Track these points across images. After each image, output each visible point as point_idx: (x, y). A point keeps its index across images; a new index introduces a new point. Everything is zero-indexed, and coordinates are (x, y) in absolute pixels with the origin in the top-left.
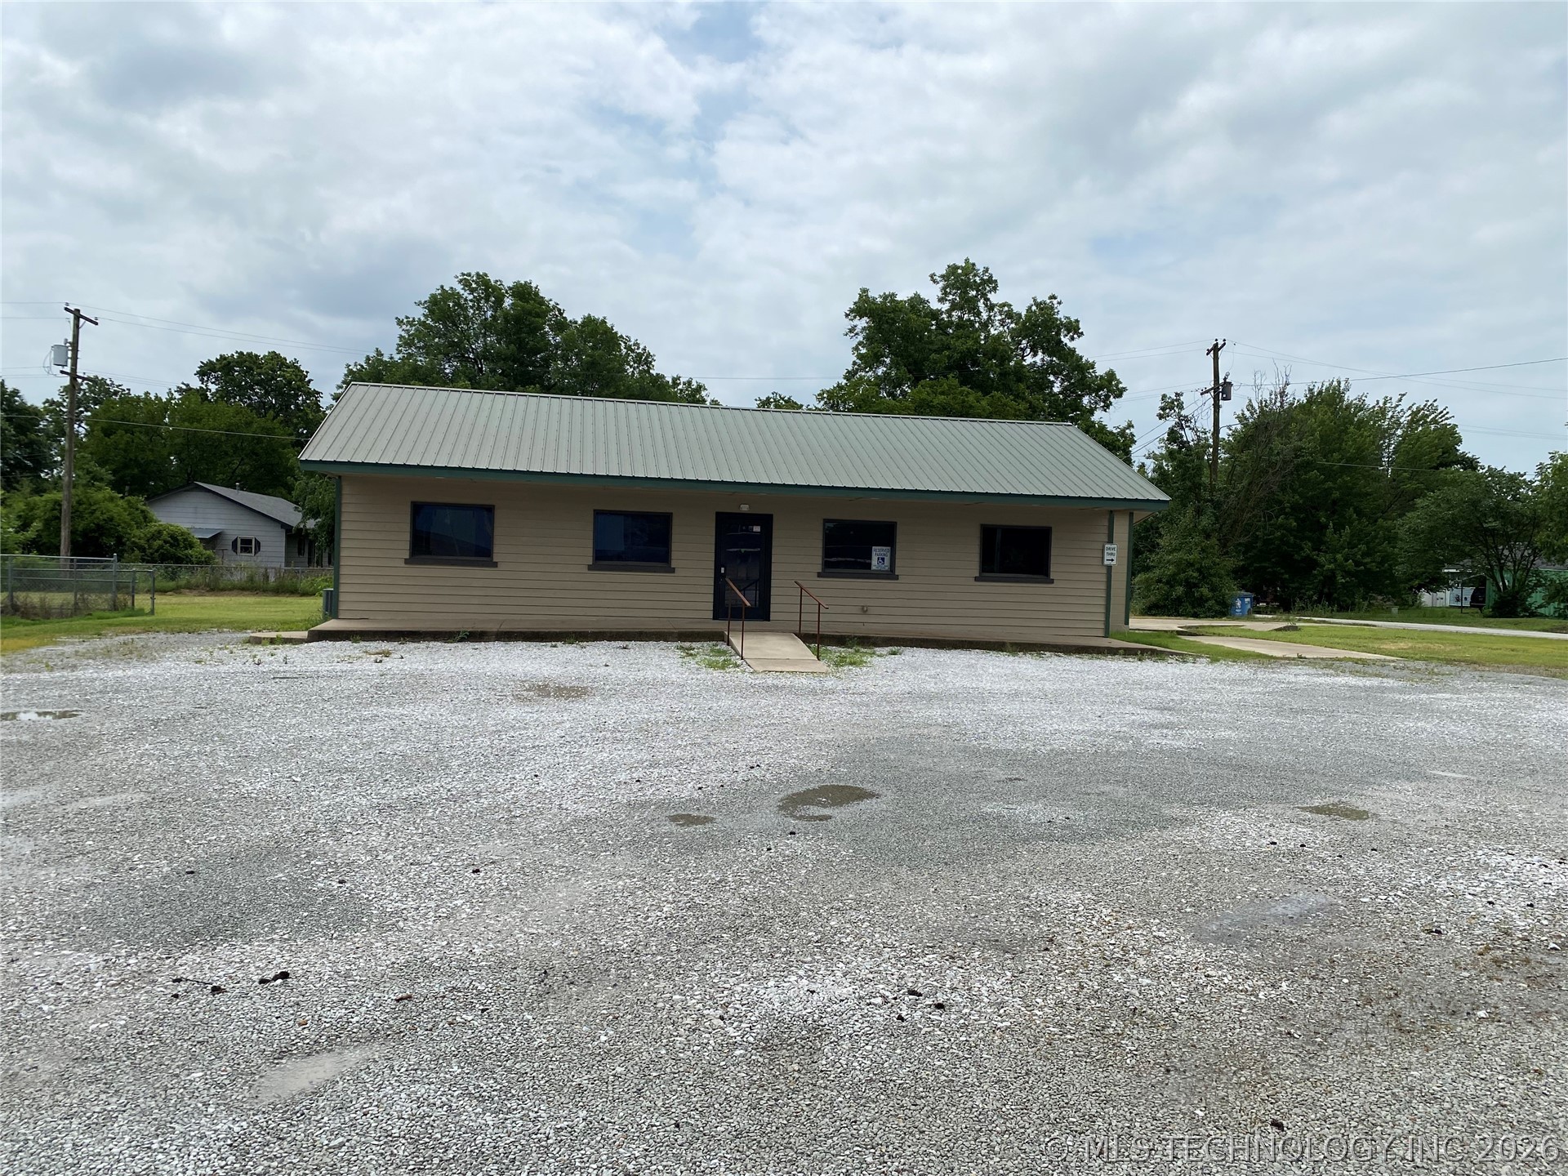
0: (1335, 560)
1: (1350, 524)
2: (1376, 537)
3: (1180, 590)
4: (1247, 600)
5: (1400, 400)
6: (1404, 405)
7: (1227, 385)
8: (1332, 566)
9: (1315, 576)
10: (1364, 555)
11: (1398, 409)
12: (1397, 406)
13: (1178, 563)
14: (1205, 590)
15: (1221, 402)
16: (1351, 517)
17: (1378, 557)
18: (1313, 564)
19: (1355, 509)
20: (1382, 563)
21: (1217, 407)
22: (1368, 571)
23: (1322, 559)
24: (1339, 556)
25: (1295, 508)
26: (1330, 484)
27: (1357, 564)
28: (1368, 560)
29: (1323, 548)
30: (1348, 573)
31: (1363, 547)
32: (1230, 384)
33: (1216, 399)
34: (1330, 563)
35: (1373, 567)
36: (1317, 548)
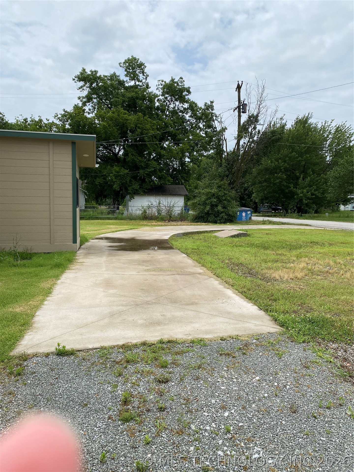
0: (303, 192)
1: (310, 176)
2: (320, 182)
3: (208, 208)
4: (249, 212)
6: (333, 125)
7: (245, 105)
8: (301, 195)
9: (295, 199)
10: (315, 190)
12: (330, 125)
13: (207, 194)
14: (220, 208)
15: (242, 114)
16: (310, 173)
17: (321, 191)
18: (293, 194)
19: (311, 170)
20: (323, 193)
21: (239, 116)
22: (317, 197)
23: (299, 191)
24: (305, 190)
25: (286, 170)
26: (300, 158)
27: (312, 194)
28: (316, 192)
29: (298, 187)
30: (308, 198)
31: (315, 187)
32: (246, 105)
33: (239, 112)
34: (301, 193)
35: (319, 195)
36: (295, 187)
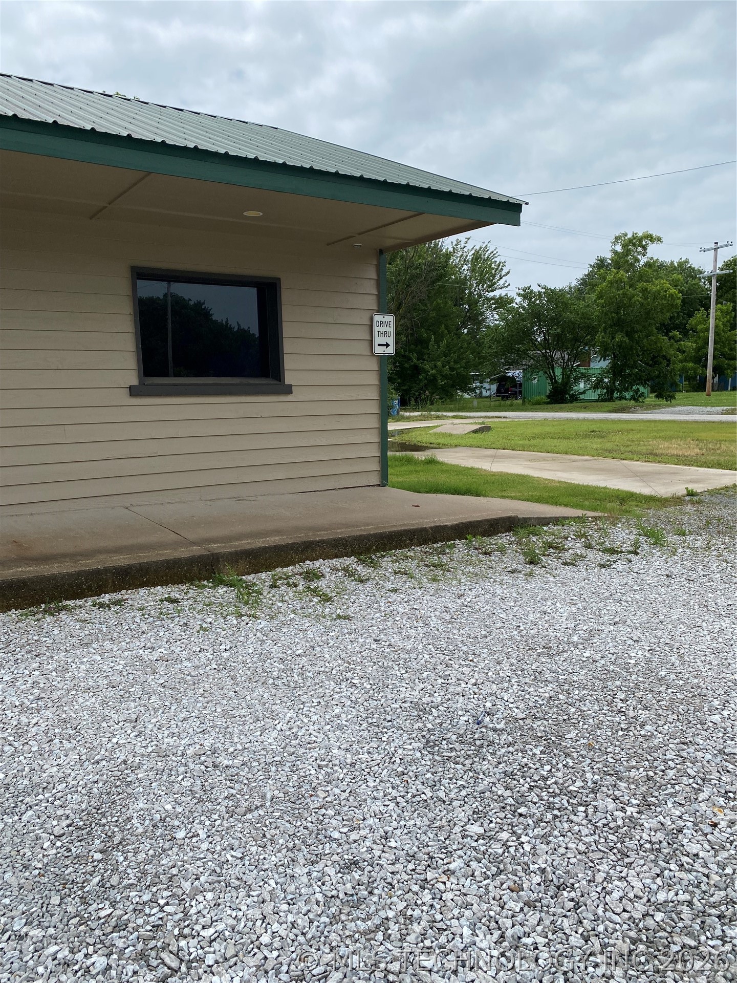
0: (435, 366)
5: (466, 242)
6: (469, 246)
8: (434, 371)
9: (421, 380)
10: (455, 362)
11: (465, 250)
12: (464, 247)
16: (443, 332)
19: (445, 325)
23: (427, 367)
24: (439, 364)
27: (452, 369)
29: (426, 357)
30: (445, 377)
34: (432, 369)
36: (421, 357)
